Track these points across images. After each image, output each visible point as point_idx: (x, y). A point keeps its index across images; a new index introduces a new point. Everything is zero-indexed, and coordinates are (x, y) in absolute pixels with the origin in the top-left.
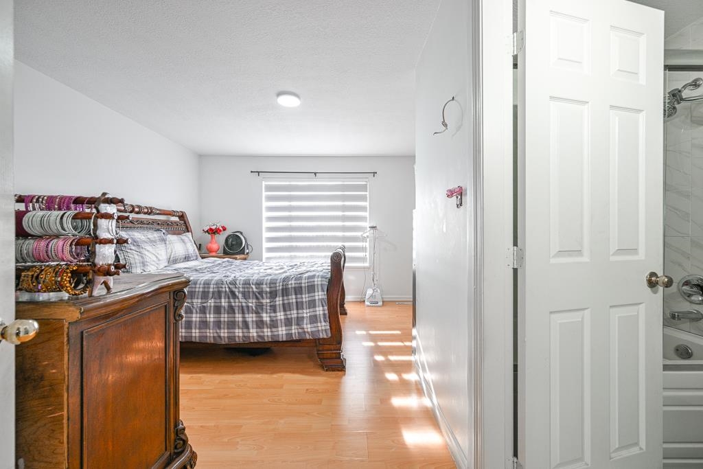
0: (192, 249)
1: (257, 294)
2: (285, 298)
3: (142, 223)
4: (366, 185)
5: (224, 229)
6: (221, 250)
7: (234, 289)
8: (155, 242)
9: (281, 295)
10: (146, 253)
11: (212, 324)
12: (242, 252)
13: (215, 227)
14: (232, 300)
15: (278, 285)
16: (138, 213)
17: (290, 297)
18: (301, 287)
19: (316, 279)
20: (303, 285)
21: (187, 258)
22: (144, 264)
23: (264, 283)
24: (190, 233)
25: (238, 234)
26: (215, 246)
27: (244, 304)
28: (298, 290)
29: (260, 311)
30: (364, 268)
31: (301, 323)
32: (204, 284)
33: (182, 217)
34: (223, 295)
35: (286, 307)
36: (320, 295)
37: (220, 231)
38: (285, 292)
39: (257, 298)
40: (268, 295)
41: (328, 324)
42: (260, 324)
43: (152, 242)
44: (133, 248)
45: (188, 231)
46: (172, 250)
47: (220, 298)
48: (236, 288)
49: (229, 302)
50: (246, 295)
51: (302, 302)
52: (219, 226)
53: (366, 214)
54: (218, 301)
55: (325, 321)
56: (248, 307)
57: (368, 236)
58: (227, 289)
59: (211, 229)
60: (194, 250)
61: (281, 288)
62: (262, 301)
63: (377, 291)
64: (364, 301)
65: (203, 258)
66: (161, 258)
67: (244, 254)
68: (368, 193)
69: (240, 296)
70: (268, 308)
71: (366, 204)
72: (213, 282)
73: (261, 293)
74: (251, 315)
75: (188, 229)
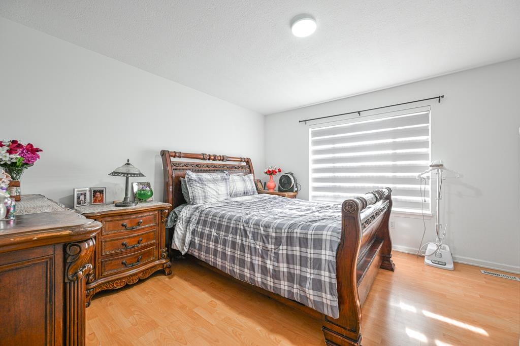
0: (251, 186)
1: (264, 237)
2: (289, 248)
3: (215, 167)
4: (428, 114)
5: (280, 171)
6: (277, 188)
7: (247, 228)
8: (217, 180)
9: (285, 243)
10: (208, 189)
11: (229, 257)
12: (291, 190)
13: (272, 169)
14: (244, 239)
15: (283, 231)
16: (214, 160)
17: (294, 248)
18: (307, 239)
19: (325, 233)
20: (309, 237)
21: (246, 193)
22: (205, 197)
23: (271, 227)
24: (252, 174)
25: (289, 175)
26: (272, 185)
27: (252, 245)
28: (303, 242)
29: (265, 257)
30: (423, 216)
31: (303, 284)
32: (228, 219)
33: (248, 162)
34: (239, 231)
35: (290, 259)
36: (328, 255)
37: (276, 172)
38: (290, 241)
39: (264, 242)
40: (274, 241)
41: (336, 298)
42: (264, 271)
43: (215, 181)
44: (198, 185)
45: (251, 173)
46: (234, 187)
47: (236, 235)
48: (248, 227)
49: (242, 240)
50: (255, 236)
51: (307, 258)
52: (276, 168)
53: (428, 150)
54: (234, 237)
55: (331, 294)
56: (255, 248)
57: (428, 178)
58: (242, 228)
59: (269, 171)
60: (252, 187)
61: (286, 235)
62: (267, 245)
63: (444, 248)
64: (424, 257)
65: (259, 193)
66: (220, 193)
67: (293, 191)
68: (429, 125)
69: (250, 236)
70: (273, 255)
71: (428, 138)
72: (234, 218)
73: (267, 236)
74: (257, 258)
75: (251, 171)
